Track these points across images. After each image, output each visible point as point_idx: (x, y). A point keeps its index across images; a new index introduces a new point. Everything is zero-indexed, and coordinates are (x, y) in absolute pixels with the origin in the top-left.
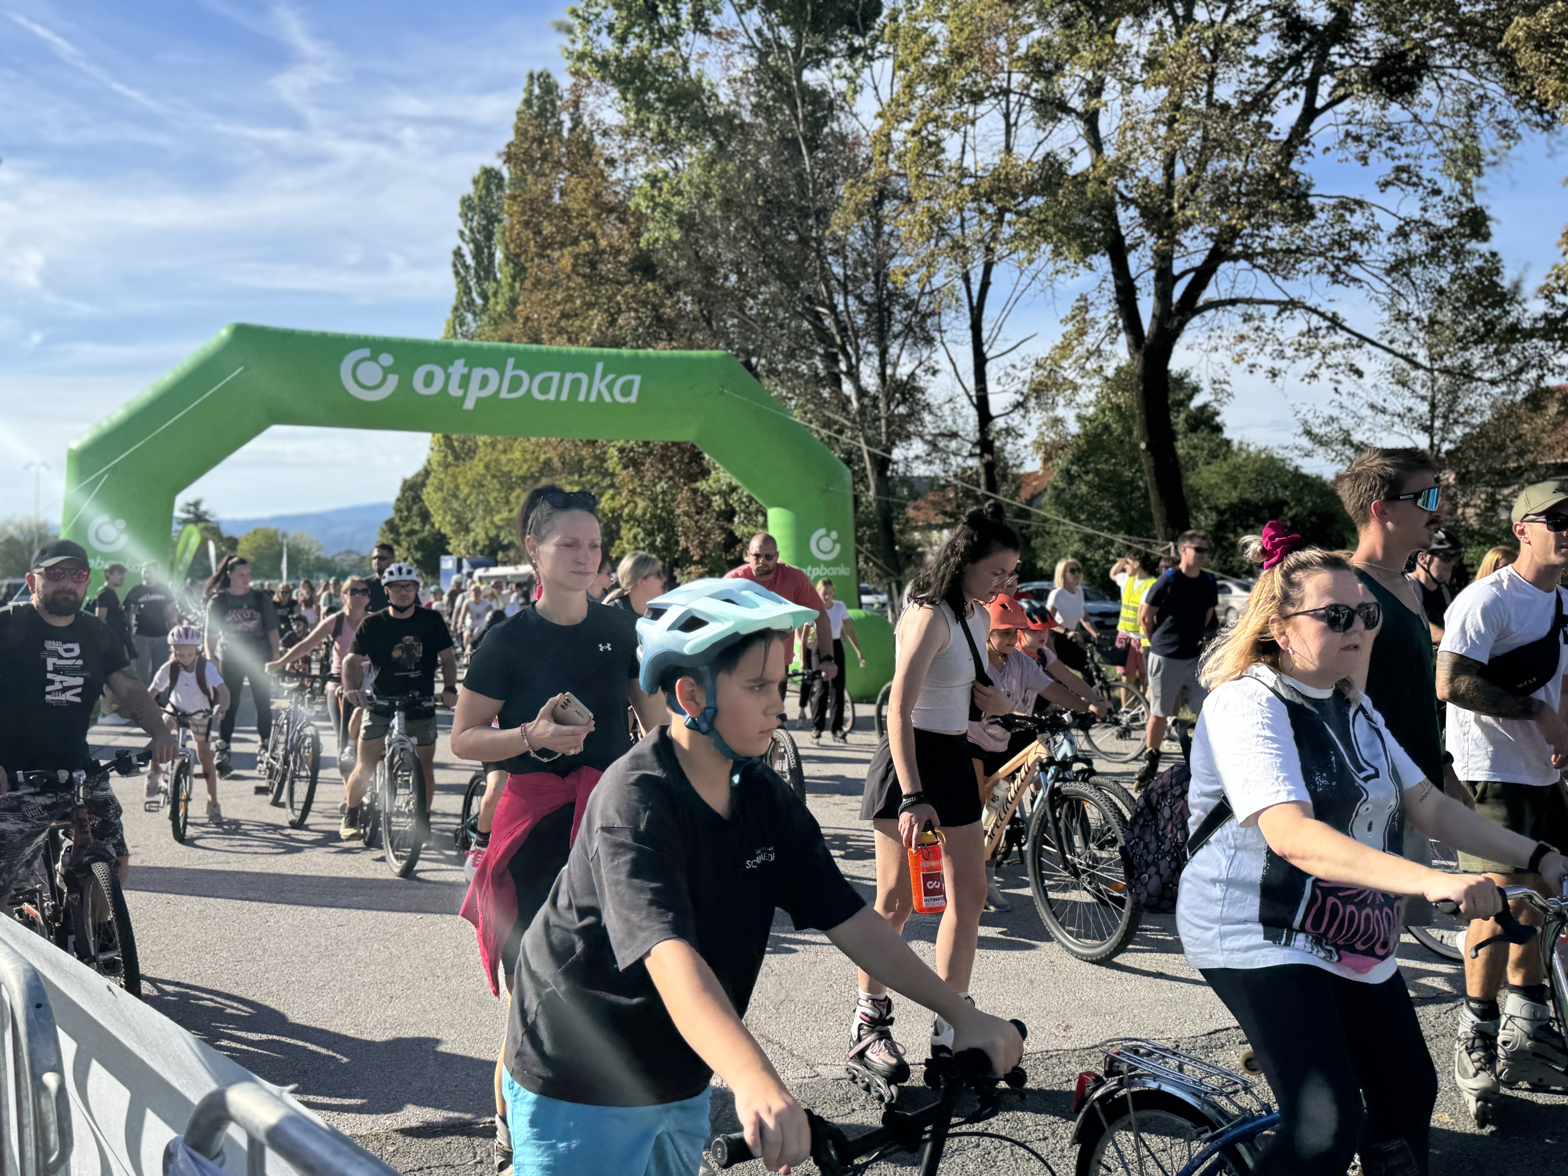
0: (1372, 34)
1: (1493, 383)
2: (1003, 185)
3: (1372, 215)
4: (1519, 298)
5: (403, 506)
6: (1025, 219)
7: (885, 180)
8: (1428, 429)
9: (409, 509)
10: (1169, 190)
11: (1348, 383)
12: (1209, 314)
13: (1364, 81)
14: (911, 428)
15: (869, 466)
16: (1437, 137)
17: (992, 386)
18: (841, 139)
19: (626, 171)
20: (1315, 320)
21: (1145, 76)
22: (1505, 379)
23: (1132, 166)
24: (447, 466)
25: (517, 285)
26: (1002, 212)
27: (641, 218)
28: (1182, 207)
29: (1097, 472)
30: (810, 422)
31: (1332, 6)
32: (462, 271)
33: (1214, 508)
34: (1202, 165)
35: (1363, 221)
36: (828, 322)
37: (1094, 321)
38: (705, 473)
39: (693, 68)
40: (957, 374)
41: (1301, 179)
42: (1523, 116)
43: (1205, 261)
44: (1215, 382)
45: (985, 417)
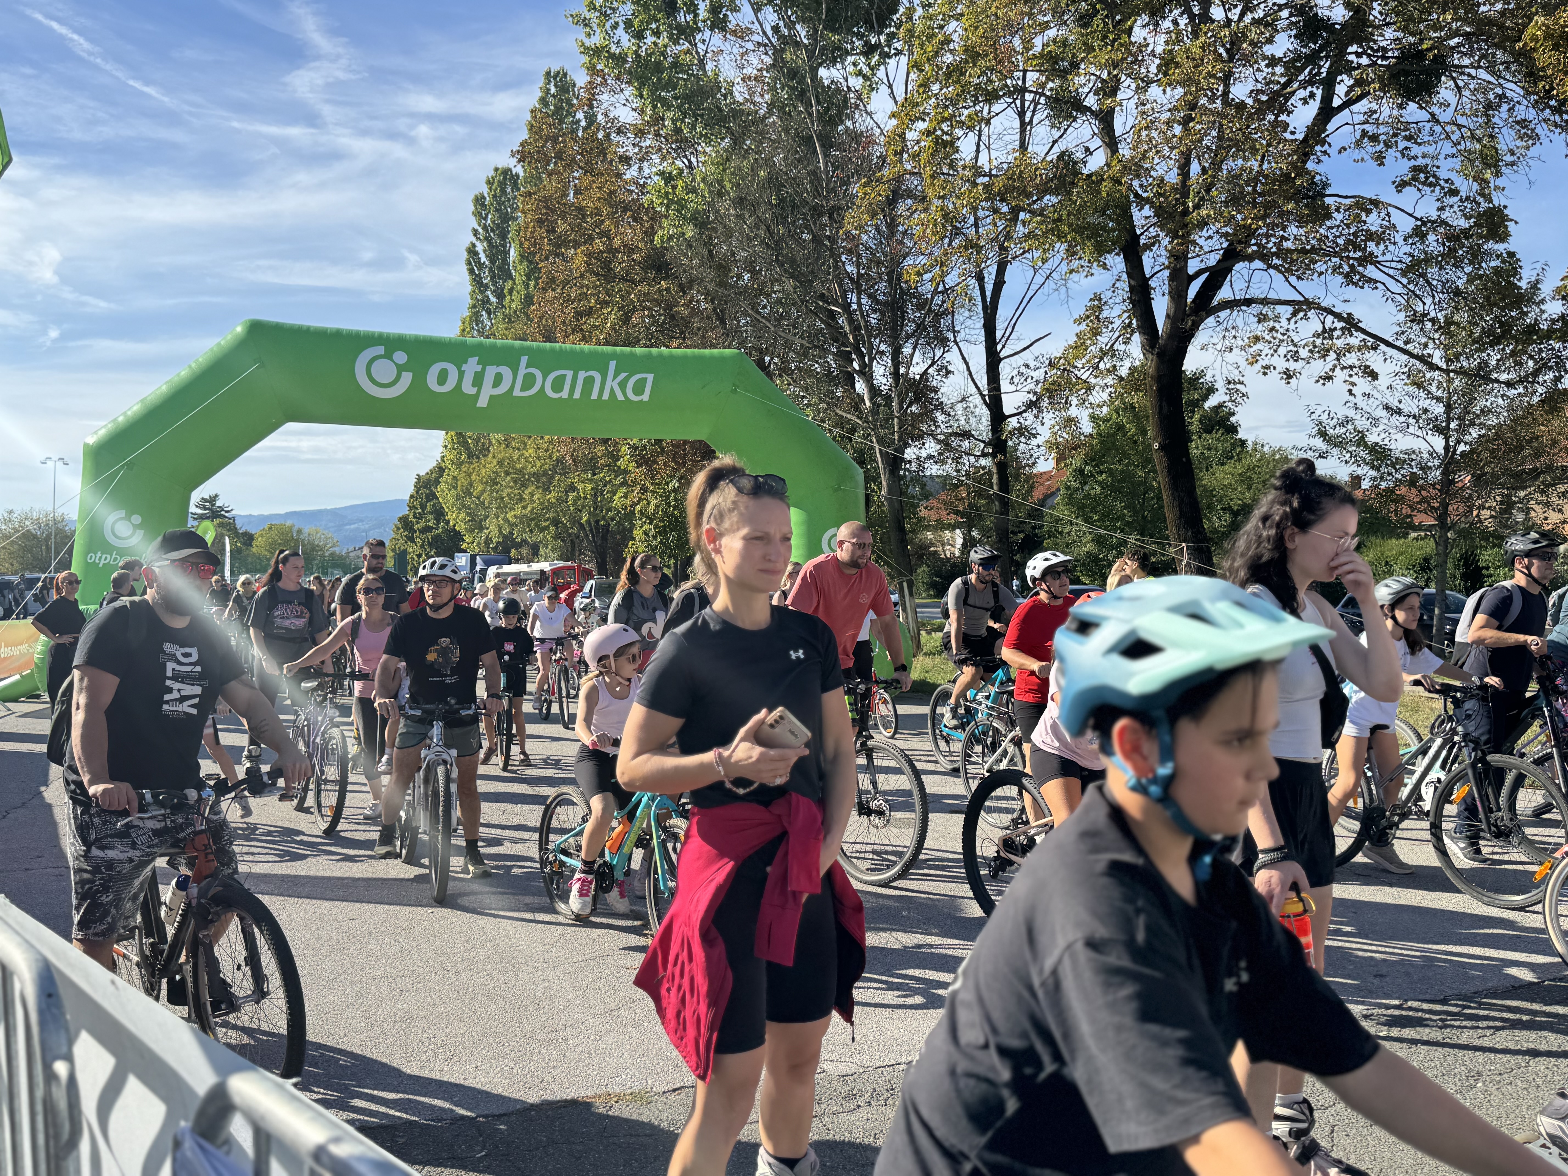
0: (1390, 33)
1: (1509, 384)
2: (1017, 184)
3: (1388, 215)
4: (1537, 299)
5: (417, 503)
6: (1039, 218)
7: (899, 179)
8: (1443, 431)
9: (423, 507)
10: (1183, 189)
12: (1224, 314)
13: (1381, 79)
14: (924, 428)
15: (881, 466)
16: (1454, 137)
17: (1005, 386)
18: (856, 136)
19: (640, 169)
20: (1330, 321)
21: (1161, 76)
22: (1521, 381)
23: (1147, 165)
24: (459, 464)
25: (532, 283)
26: (1015, 211)
27: (656, 218)
28: (1197, 207)
29: (1111, 473)
30: (823, 421)
31: (1348, 5)
32: (476, 269)
34: (1217, 165)
35: (1379, 221)
36: (842, 321)
37: (1108, 321)
39: (710, 66)
40: (970, 374)
41: (1317, 178)
42: (1542, 116)
43: (1219, 261)
44: (1229, 383)
45: (998, 417)
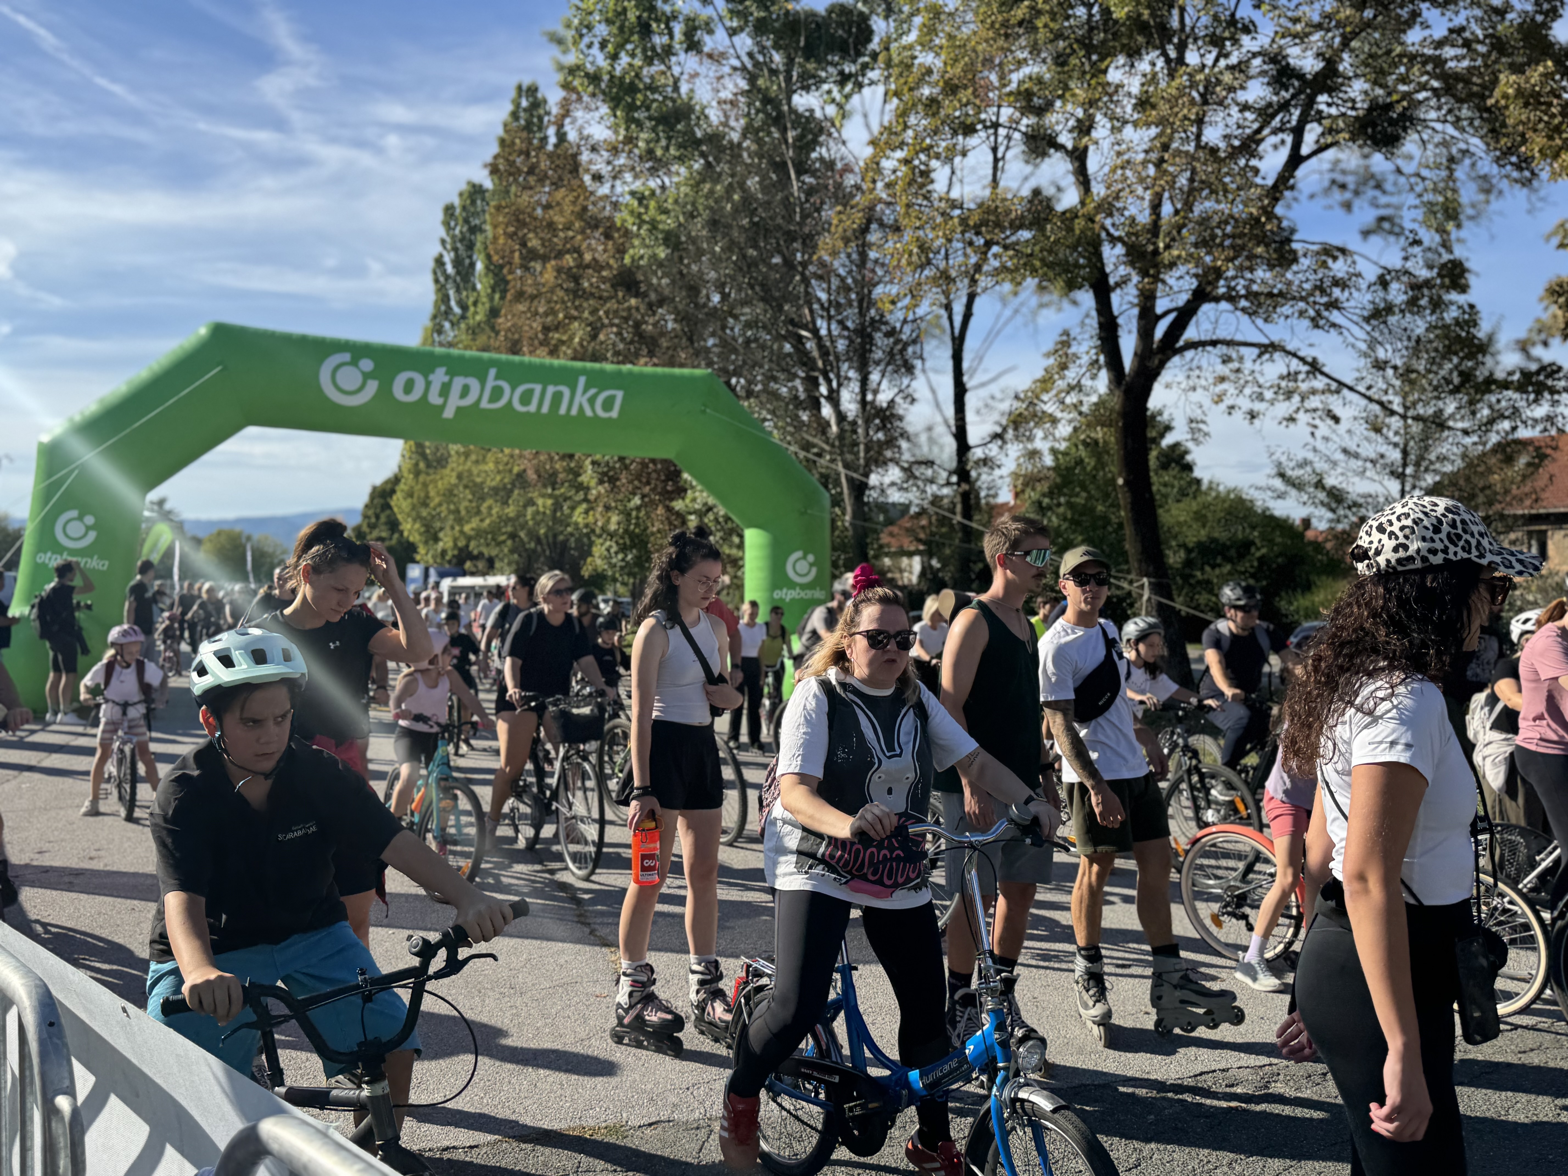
1: (1466, 432)
2: (992, 218)
3: (1354, 262)
4: (1492, 350)
5: (370, 512)
6: (1011, 253)
7: (871, 208)
8: (1400, 476)
9: (377, 517)
10: (1155, 228)
11: (1325, 427)
12: (1189, 354)
13: (1350, 131)
14: (888, 454)
15: (846, 491)
16: (1418, 189)
17: (970, 416)
18: (830, 165)
19: (613, 186)
20: (1295, 365)
21: (1136, 116)
22: (1476, 430)
23: (1119, 205)
24: (418, 473)
25: (498, 296)
26: (989, 244)
27: (626, 234)
28: (1168, 247)
29: (1069, 505)
30: (789, 444)
31: (1320, 56)
32: (442, 279)
33: (1184, 546)
34: (1189, 206)
35: (1345, 268)
36: (810, 345)
37: (1076, 356)
38: (681, 491)
39: (684, 88)
40: (936, 402)
41: (1285, 224)
42: (1503, 171)
43: (1189, 301)
44: (1192, 421)
45: (963, 447)
